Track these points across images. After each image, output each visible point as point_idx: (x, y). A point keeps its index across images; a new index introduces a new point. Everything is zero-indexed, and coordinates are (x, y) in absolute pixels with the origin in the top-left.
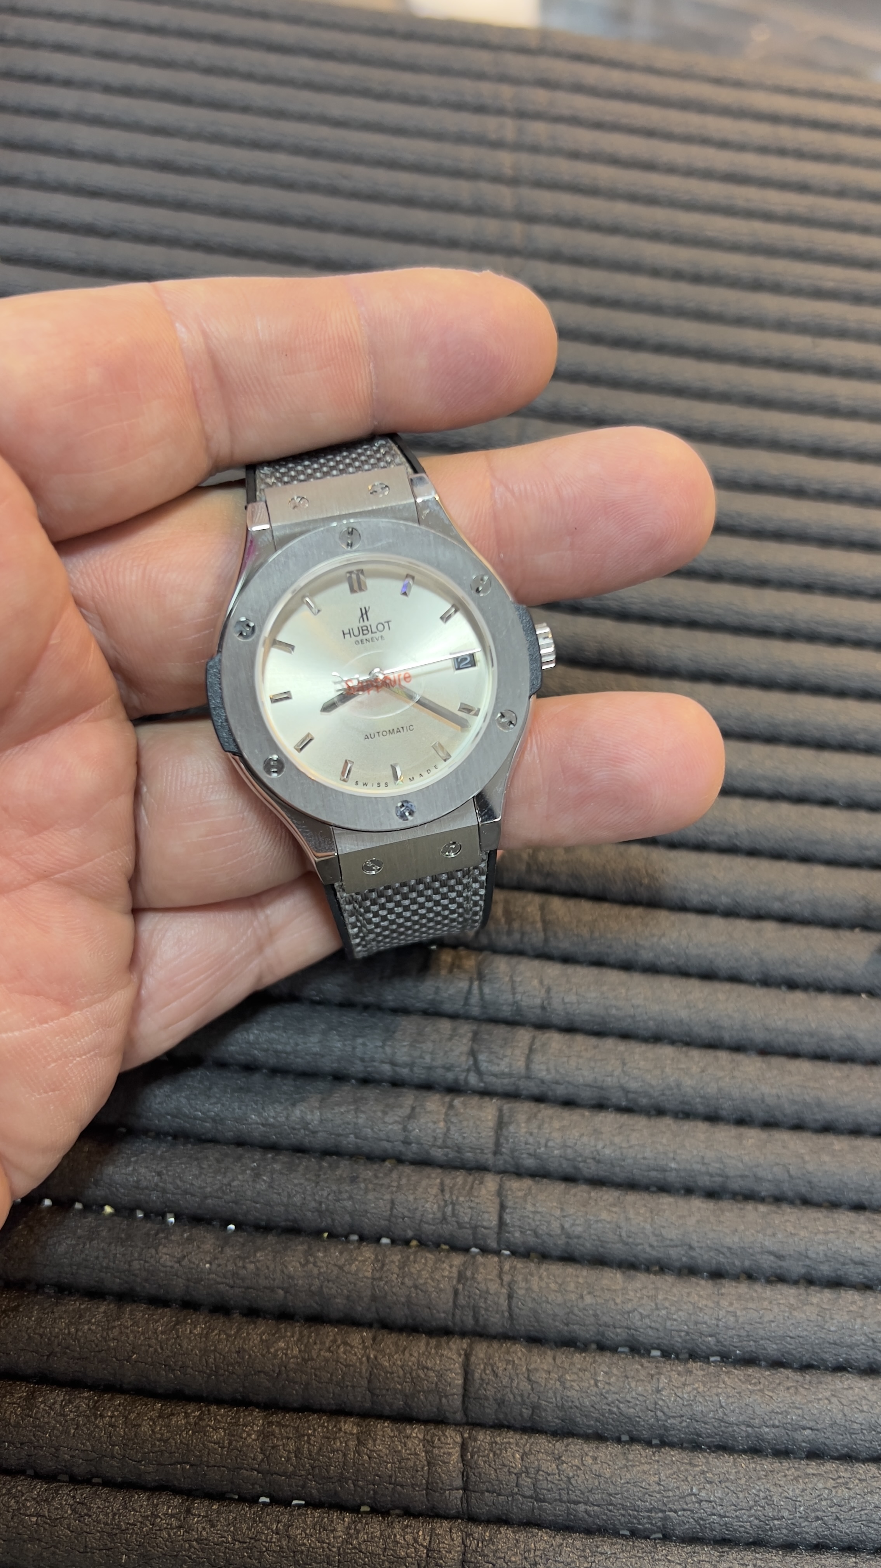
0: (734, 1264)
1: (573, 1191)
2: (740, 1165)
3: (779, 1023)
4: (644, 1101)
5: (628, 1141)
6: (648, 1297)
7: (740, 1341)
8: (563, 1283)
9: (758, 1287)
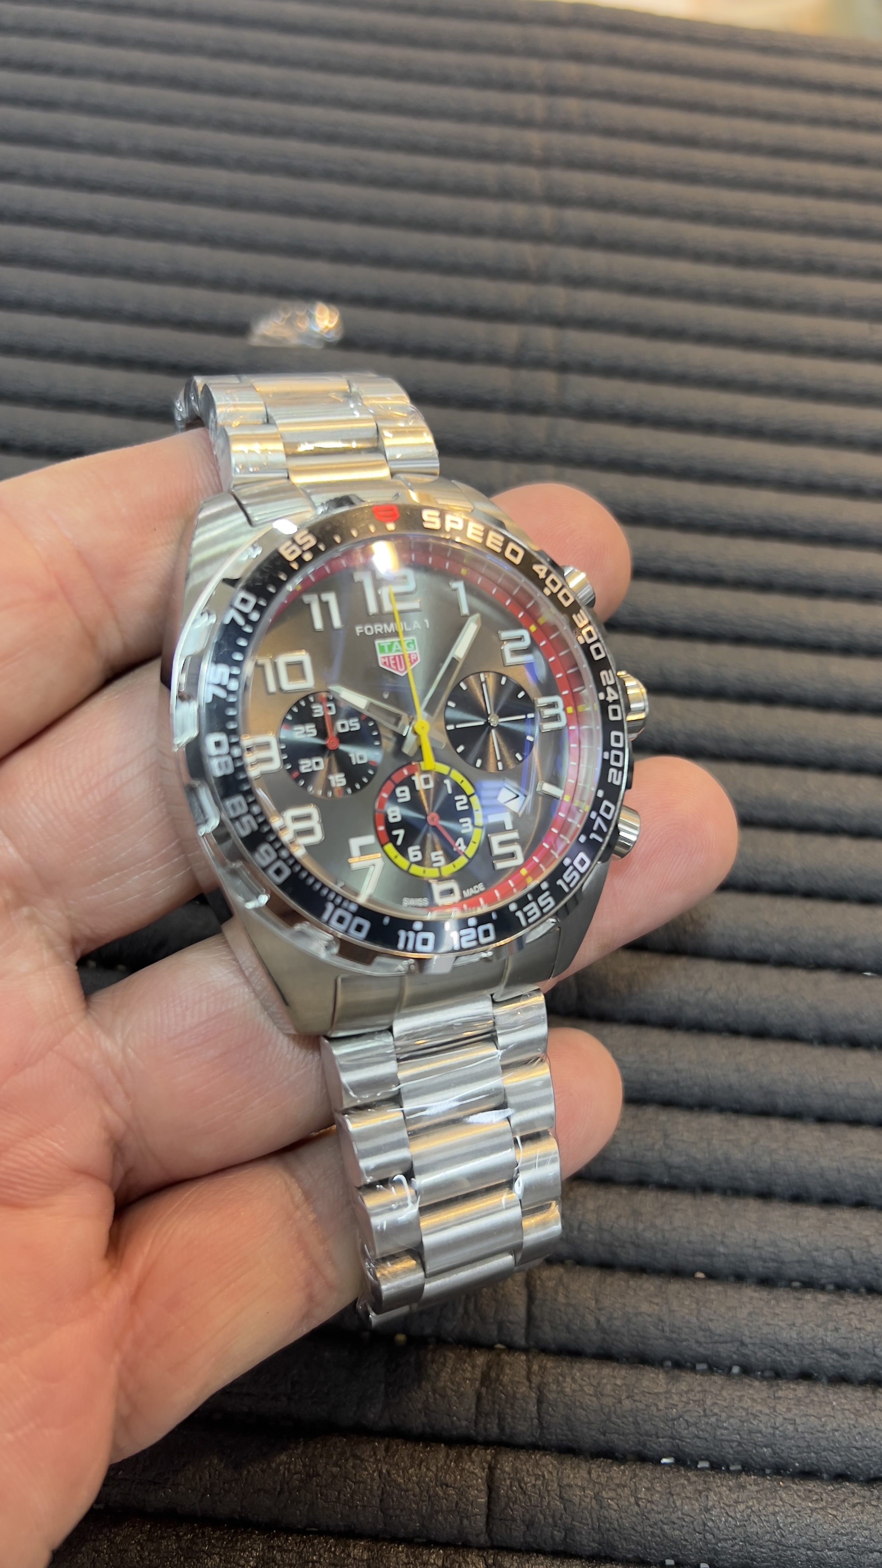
0: (791, 1362)
1: (609, 1280)
2: (797, 1249)
3: (839, 1087)
4: (689, 1177)
5: (671, 1223)
6: (694, 1401)
7: (800, 1453)
8: (599, 1384)
9: (819, 1389)
